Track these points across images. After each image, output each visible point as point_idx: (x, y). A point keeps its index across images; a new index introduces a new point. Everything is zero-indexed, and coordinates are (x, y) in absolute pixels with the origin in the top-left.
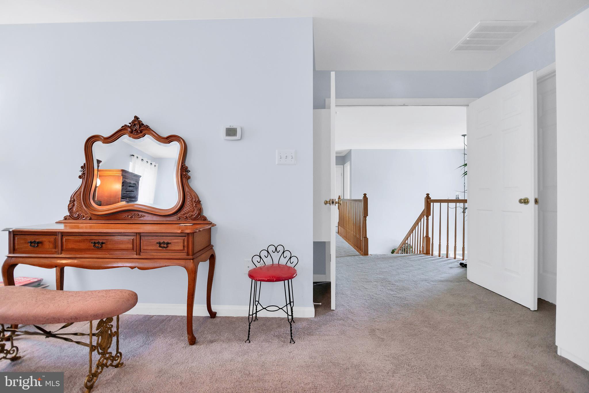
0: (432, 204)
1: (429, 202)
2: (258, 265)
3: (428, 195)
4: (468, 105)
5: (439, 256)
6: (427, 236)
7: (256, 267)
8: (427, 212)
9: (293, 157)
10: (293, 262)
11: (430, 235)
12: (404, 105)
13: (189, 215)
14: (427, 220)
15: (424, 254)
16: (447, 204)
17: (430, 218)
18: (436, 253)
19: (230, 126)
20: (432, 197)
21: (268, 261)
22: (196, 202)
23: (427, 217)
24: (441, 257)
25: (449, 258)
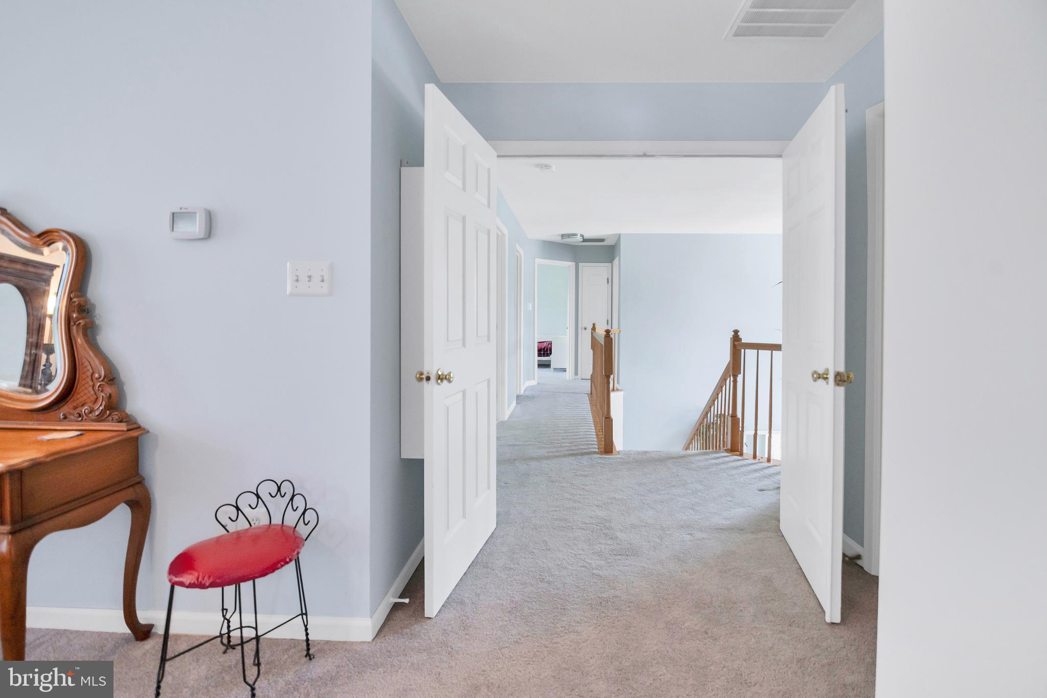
0: (743, 350)
1: (738, 348)
2: (232, 527)
3: (736, 332)
4: (780, 156)
5: (755, 457)
6: (734, 416)
7: (228, 531)
8: (735, 367)
9: (325, 278)
10: (309, 521)
11: (739, 415)
12: (645, 155)
13: (87, 409)
14: (735, 382)
15: (727, 451)
16: (770, 352)
17: (740, 378)
18: (747, 450)
19: (181, 208)
20: (745, 338)
21: (259, 517)
22: (101, 379)
23: (735, 377)
24: (757, 459)
25: (772, 463)
